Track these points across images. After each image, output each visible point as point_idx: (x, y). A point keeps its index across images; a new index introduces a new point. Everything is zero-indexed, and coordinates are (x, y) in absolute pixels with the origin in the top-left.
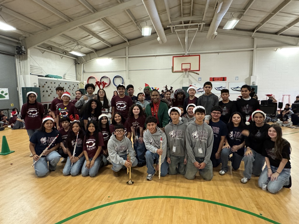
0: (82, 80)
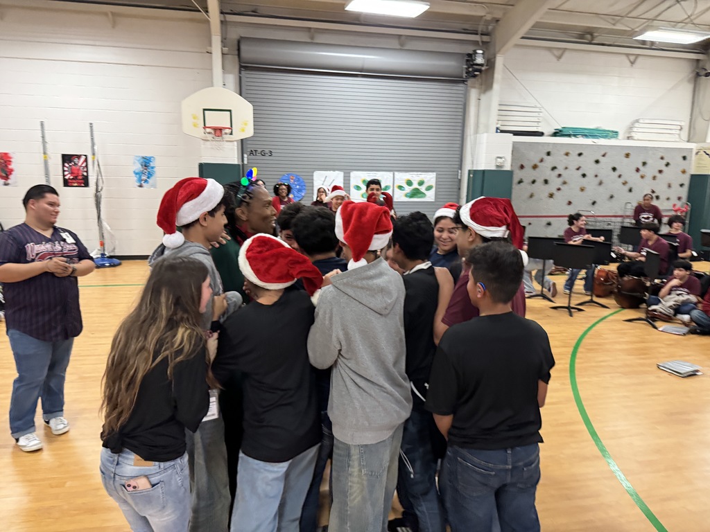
0: (709, 140)
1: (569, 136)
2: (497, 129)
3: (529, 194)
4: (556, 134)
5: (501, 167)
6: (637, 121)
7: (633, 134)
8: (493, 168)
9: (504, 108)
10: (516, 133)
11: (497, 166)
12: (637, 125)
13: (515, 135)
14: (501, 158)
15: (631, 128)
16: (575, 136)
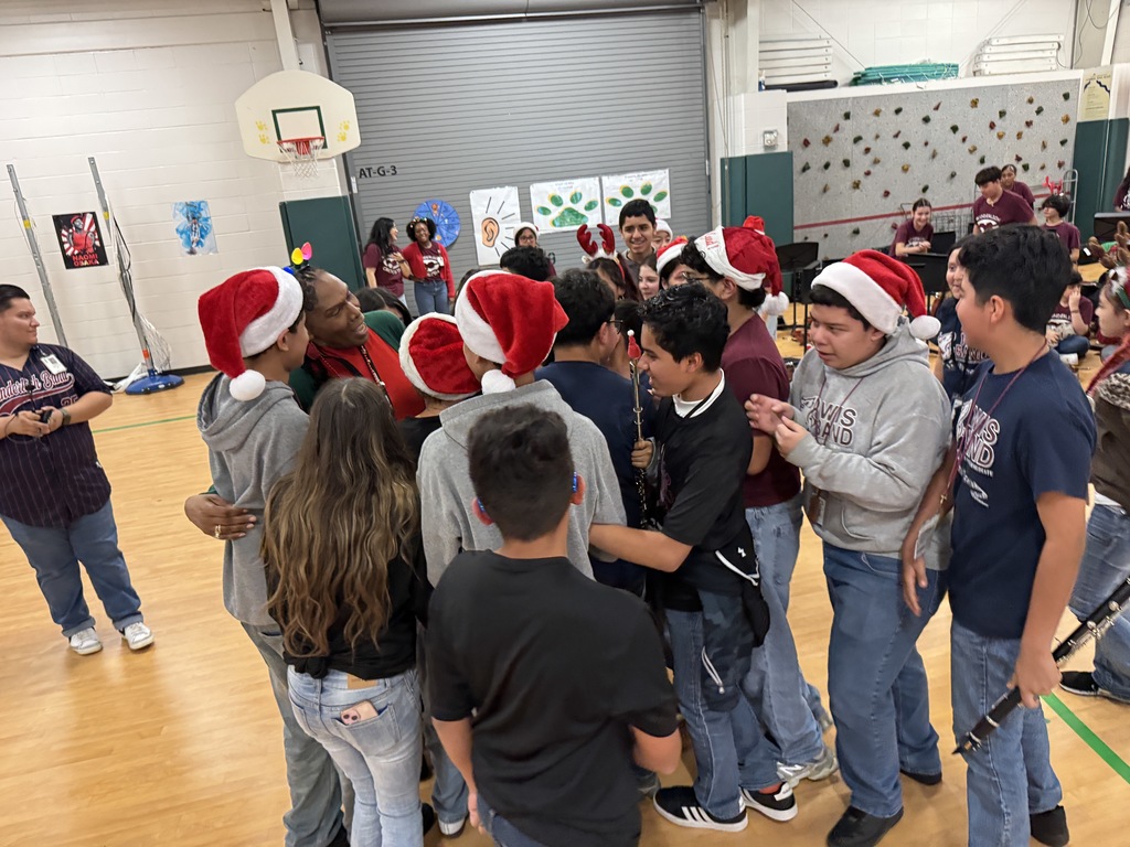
0: (1106, 61)
1: (879, 81)
2: (760, 84)
3: (822, 187)
4: (856, 82)
5: (773, 147)
6: (988, 43)
7: (983, 66)
8: (760, 151)
9: (768, 47)
10: (791, 88)
11: (766, 147)
12: (987, 50)
13: (788, 91)
14: (771, 132)
15: (977, 57)
16: (888, 80)
